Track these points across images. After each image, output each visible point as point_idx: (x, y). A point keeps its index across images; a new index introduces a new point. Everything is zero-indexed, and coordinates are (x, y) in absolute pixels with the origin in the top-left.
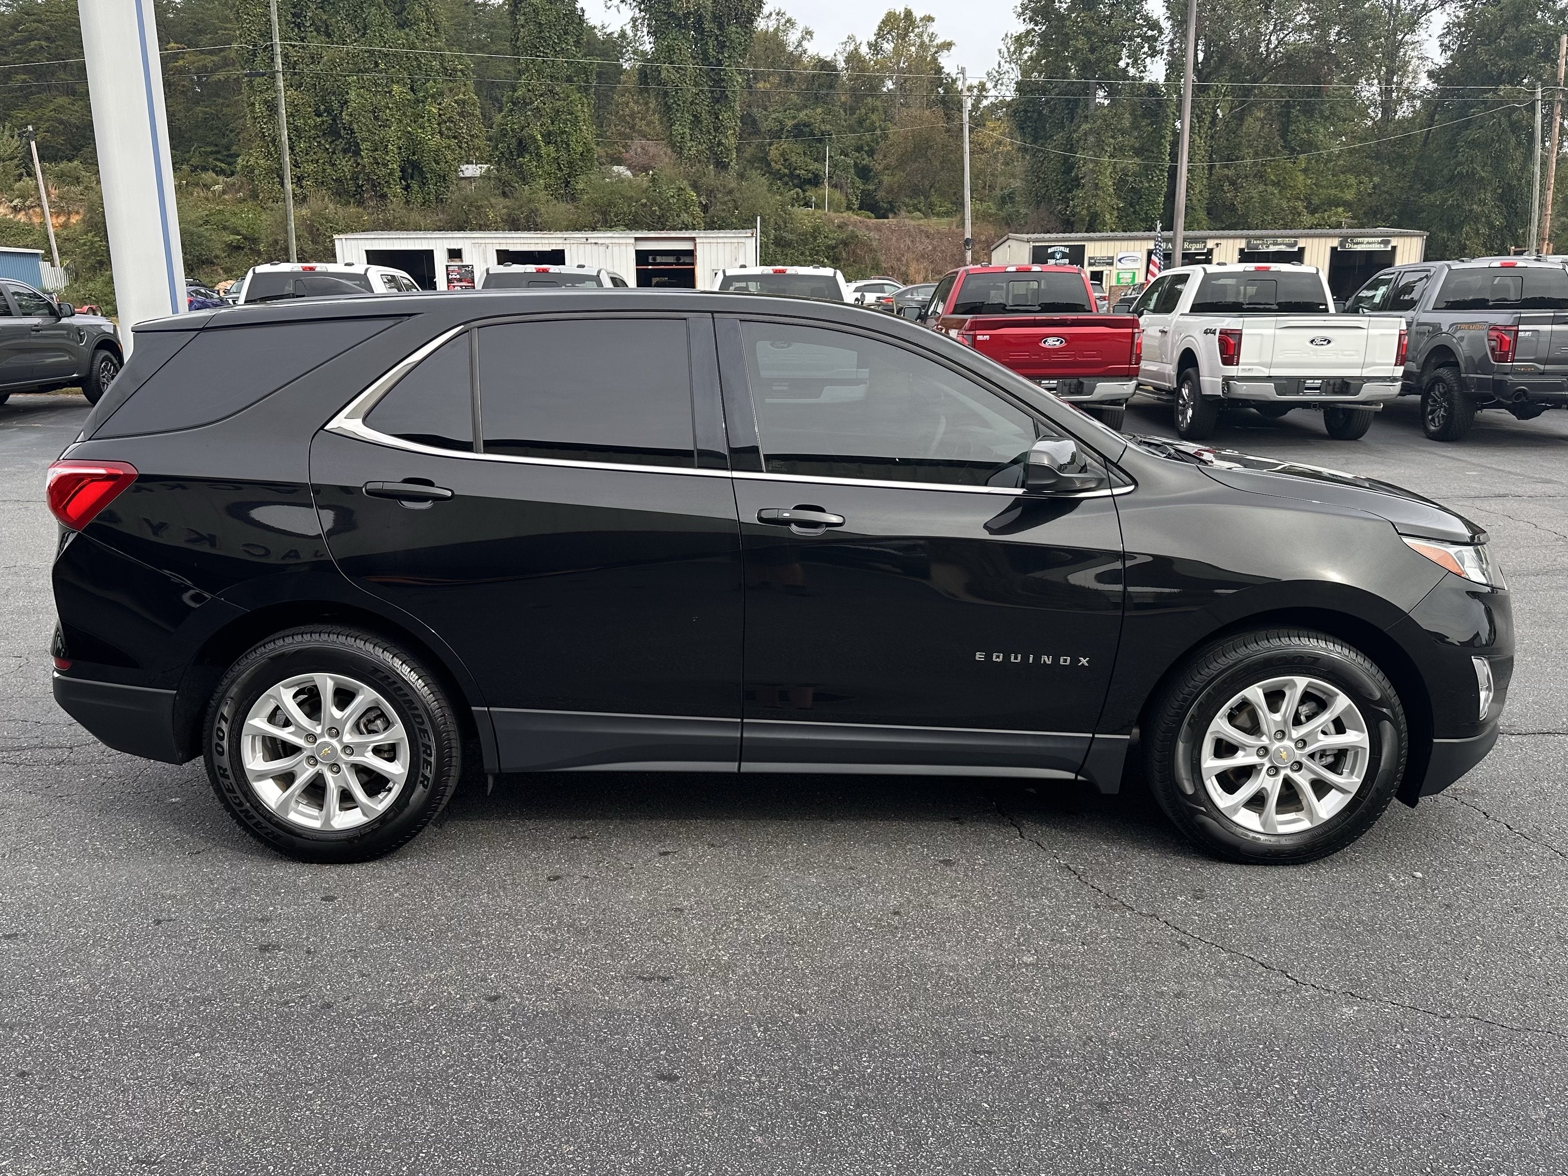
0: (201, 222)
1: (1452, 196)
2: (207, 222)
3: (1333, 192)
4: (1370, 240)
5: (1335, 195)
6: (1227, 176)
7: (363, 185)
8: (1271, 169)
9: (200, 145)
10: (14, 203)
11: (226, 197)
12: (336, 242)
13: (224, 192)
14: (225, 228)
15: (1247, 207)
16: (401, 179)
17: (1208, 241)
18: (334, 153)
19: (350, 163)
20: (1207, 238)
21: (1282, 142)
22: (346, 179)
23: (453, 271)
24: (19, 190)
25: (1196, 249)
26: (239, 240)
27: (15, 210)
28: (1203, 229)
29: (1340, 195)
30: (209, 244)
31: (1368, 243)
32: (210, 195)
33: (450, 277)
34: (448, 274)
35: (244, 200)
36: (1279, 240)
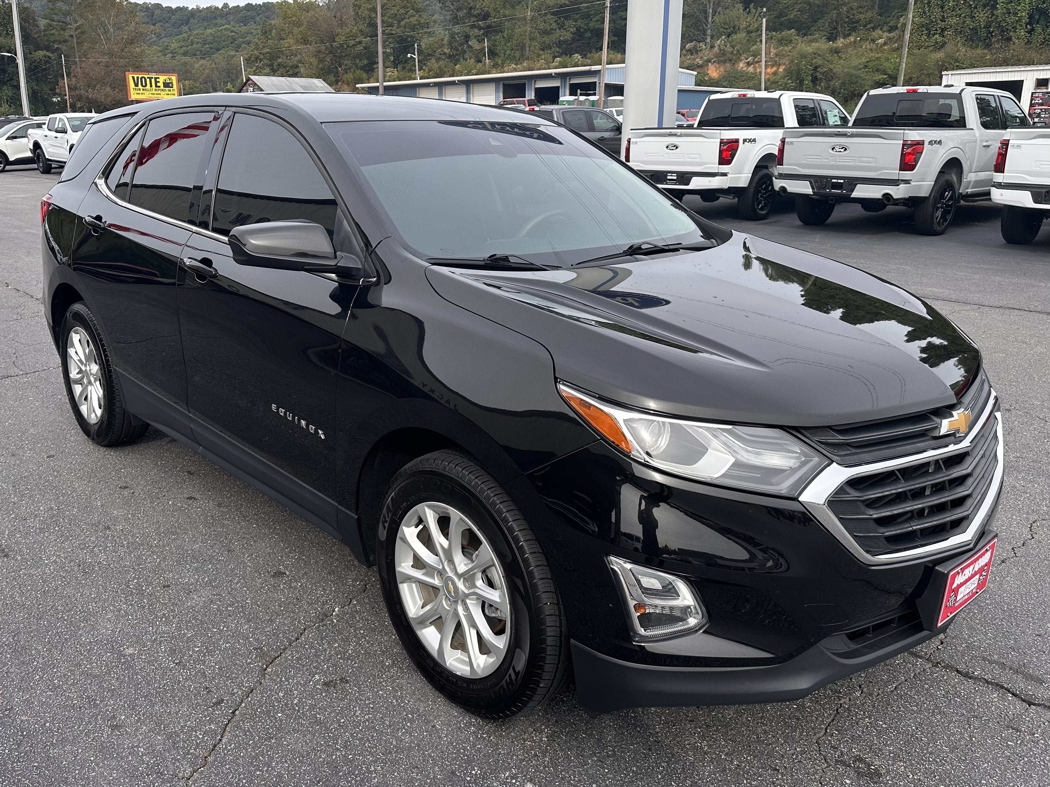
0: (861, 66)
2: (866, 67)
7: (993, 32)
9: (899, 11)
10: (748, 60)
11: (886, 47)
12: (944, 77)
13: (885, 44)
14: (878, 70)
16: (1027, 24)
18: (975, 8)
19: (986, 15)
22: (980, 28)
23: (1037, 97)
24: (753, 51)
26: (885, 79)
27: (748, 64)
30: (862, 82)
32: (874, 46)
33: (1033, 102)
34: (1032, 100)
35: (898, 49)
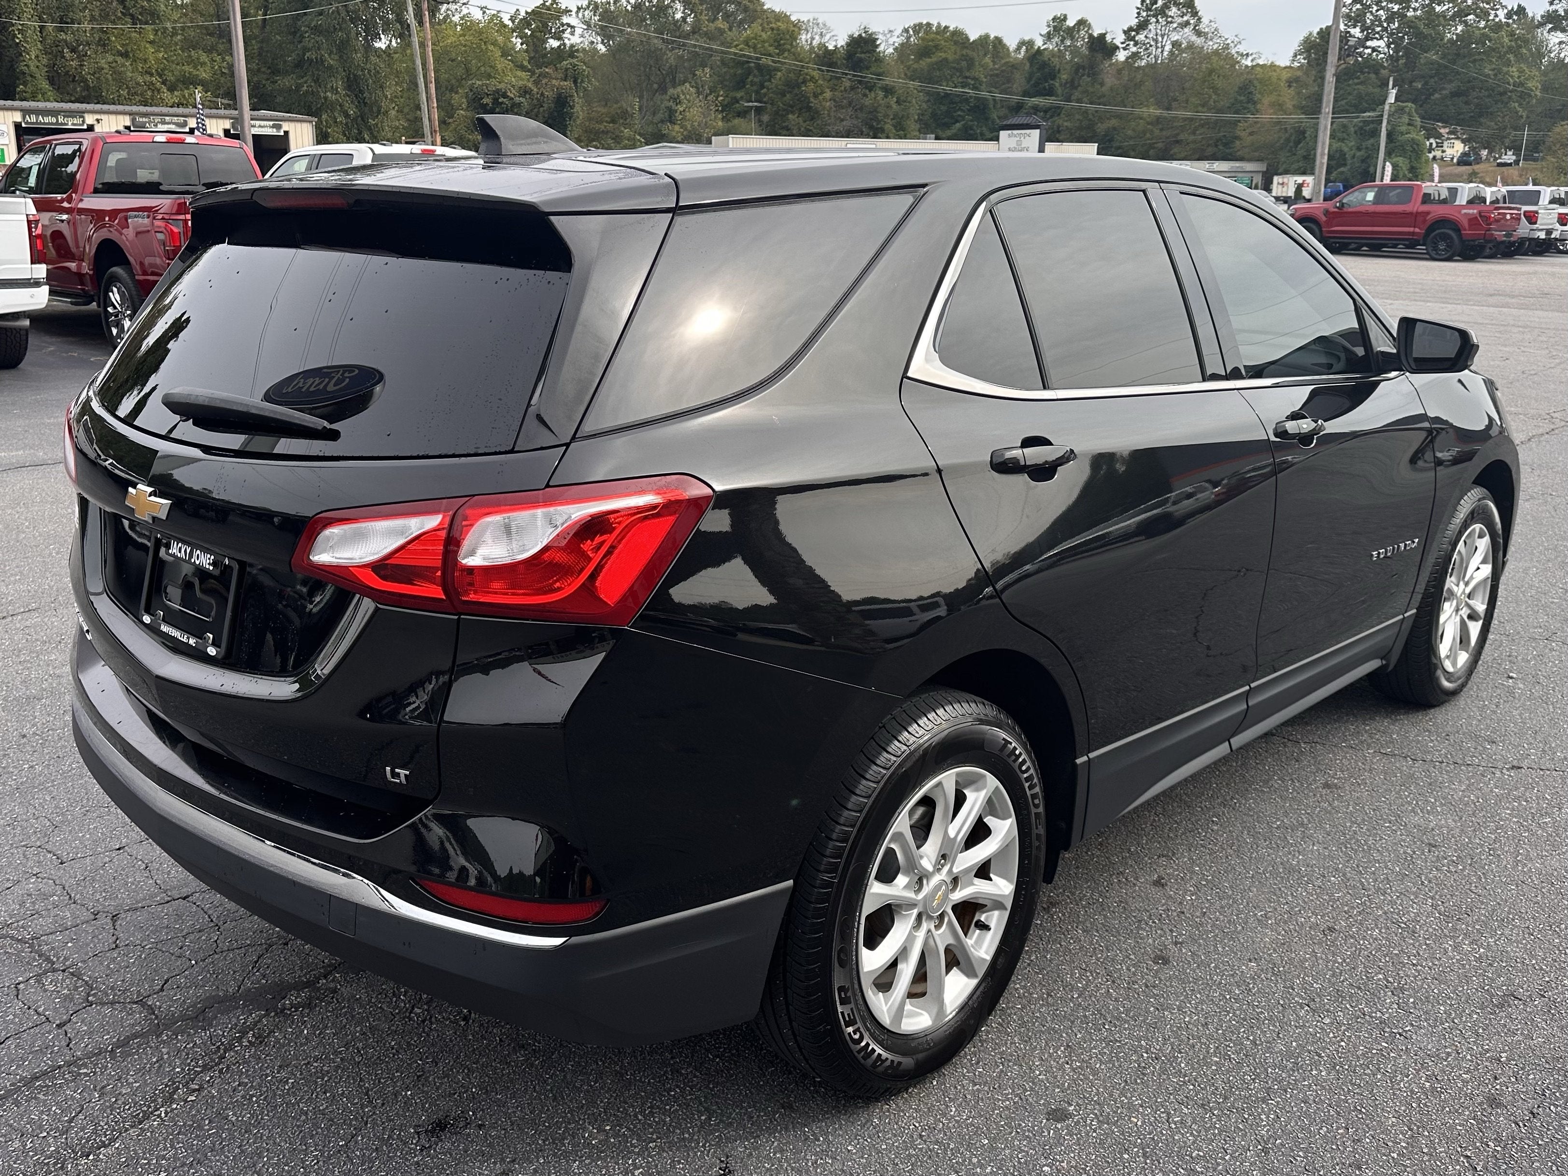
1: (306, 82)
3: (186, 68)
4: (263, 123)
5: (190, 73)
6: (65, 41)
8: (116, 37)
15: (98, 78)
17: (86, 115)
20: (84, 112)
21: (120, 8)
25: (73, 124)
28: (48, 100)
29: (195, 73)
31: (260, 126)
36: (167, 118)
